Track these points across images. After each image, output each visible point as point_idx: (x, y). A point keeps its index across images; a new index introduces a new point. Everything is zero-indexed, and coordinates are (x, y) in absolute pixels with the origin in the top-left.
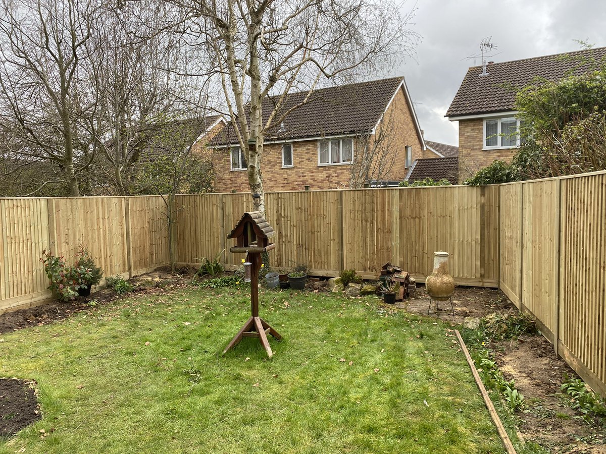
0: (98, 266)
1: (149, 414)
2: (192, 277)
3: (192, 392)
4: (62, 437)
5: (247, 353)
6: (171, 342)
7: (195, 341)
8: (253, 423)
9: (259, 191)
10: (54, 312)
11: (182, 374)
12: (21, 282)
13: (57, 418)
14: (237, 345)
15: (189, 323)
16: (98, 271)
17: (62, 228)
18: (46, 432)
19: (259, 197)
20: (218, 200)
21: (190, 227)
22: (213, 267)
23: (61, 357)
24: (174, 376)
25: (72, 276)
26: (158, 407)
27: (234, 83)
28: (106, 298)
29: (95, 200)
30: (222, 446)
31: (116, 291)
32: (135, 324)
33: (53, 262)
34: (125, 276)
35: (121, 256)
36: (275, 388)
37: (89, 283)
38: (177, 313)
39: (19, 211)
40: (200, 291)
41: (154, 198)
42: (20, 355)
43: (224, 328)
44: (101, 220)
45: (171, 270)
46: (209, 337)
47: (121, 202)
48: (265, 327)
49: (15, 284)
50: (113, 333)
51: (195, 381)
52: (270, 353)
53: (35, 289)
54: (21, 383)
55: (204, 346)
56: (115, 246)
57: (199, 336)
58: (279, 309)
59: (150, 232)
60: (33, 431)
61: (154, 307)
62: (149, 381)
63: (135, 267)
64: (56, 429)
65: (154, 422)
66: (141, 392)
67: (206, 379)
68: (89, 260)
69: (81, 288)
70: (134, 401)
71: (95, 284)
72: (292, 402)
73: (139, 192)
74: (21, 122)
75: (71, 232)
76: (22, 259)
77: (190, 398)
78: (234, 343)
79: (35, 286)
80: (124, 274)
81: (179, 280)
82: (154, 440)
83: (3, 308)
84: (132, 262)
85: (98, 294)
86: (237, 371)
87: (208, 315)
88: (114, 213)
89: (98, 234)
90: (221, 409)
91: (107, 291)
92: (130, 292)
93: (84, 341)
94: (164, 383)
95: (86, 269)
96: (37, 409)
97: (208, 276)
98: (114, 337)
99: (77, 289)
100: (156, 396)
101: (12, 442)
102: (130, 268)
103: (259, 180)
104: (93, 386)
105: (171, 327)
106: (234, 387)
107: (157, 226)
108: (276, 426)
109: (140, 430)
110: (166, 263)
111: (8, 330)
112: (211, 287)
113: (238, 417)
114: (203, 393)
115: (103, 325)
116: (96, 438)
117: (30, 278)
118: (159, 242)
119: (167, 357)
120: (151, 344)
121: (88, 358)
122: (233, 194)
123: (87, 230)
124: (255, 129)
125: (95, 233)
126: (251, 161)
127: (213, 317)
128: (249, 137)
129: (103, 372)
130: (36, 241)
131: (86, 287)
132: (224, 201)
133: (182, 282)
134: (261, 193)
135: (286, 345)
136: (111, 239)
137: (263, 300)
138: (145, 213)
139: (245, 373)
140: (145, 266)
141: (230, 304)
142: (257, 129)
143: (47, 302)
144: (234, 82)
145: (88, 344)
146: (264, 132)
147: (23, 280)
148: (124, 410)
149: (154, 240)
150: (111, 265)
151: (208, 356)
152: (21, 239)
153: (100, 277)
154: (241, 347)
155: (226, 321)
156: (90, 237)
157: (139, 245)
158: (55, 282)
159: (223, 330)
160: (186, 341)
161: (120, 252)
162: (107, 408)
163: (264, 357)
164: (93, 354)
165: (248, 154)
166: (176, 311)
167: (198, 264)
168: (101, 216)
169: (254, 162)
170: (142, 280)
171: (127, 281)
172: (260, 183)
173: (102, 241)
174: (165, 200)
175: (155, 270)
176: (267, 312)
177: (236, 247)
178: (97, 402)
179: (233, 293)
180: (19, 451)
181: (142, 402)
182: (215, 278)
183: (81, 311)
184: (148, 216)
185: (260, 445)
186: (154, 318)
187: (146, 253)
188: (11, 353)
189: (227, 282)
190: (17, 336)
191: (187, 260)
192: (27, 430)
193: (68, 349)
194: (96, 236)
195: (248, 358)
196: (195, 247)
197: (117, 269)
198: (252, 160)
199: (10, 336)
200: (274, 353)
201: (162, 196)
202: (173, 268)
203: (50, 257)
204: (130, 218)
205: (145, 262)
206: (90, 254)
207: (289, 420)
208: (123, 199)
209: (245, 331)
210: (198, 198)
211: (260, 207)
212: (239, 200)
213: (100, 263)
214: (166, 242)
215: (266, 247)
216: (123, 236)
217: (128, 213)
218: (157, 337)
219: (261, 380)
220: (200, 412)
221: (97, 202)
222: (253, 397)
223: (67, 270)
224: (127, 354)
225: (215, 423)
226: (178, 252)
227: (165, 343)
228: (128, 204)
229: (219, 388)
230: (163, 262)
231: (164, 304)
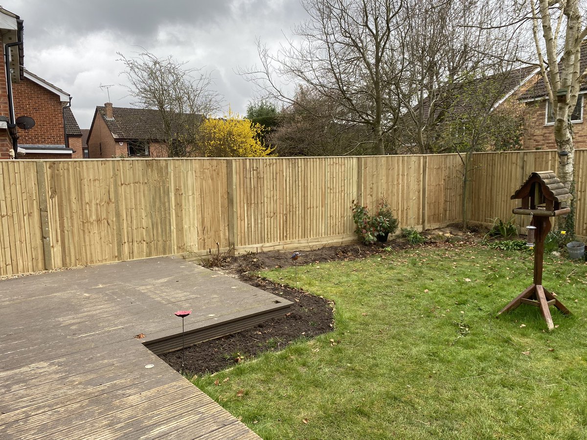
0: (395, 217)
1: (414, 351)
2: (483, 236)
3: (457, 342)
4: (345, 349)
5: (523, 320)
6: (448, 294)
7: (471, 297)
8: (513, 388)
9: (567, 148)
10: (357, 251)
11: (452, 324)
12: (336, 225)
13: (343, 334)
14: (513, 310)
15: (470, 280)
16: (395, 221)
17: (368, 182)
18: (335, 342)
19: (567, 155)
20: (518, 158)
21: (486, 186)
22: (506, 228)
23: (356, 288)
24: (443, 324)
25: (373, 223)
26: (423, 347)
27: (547, 29)
28: (399, 245)
29: (396, 158)
30: (474, 398)
31: (409, 241)
32: (420, 272)
33: (359, 211)
34: (419, 229)
35: (416, 209)
36: (548, 361)
37: (387, 231)
38: (459, 269)
39: (337, 167)
40: (488, 252)
41: (452, 157)
42: (328, 280)
43: (505, 290)
44: (401, 176)
45: (463, 227)
46: (487, 296)
47: (419, 160)
48: (549, 297)
49: (332, 225)
50: (400, 277)
51: (462, 334)
52: (551, 325)
53: (345, 231)
54: (325, 302)
55: (480, 304)
56: (411, 201)
57: (477, 294)
58: (577, 282)
59: (446, 189)
60: (326, 338)
61: (440, 260)
62: (420, 323)
63: (429, 222)
64: (342, 342)
65: (417, 358)
66: (411, 332)
67: (474, 334)
68: (388, 211)
69: (379, 234)
70: (405, 337)
71: (391, 232)
72: (564, 380)
73: (443, 150)
74: (343, 93)
75: (375, 186)
76: (337, 206)
77: (453, 347)
78: (511, 307)
79: (345, 228)
80: (418, 226)
81: (469, 238)
82: (413, 373)
83: (323, 243)
84: (426, 216)
85: (393, 241)
86: (508, 334)
87: (491, 275)
88: (412, 170)
89: (397, 189)
90: (482, 365)
91: (401, 240)
92: (421, 243)
93: (375, 279)
94: (433, 328)
95: (385, 218)
96: (332, 324)
97: (500, 237)
98: (399, 280)
99: (376, 235)
100: (424, 337)
101: (311, 342)
102: (423, 222)
103: (569, 135)
104: (374, 316)
105: (452, 281)
106: (501, 349)
107: (452, 183)
108: (538, 397)
109: (404, 361)
110: (459, 220)
111: (324, 260)
112: (500, 249)
113: (497, 377)
114: (467, 346)
115: (392, 268)
116: (368, 357)
117: (342, 222)
118: (454, 199)
119: (442, 307)
120: (430, 293)
121: (375, 293)
122: (536, 152)
123: (388, 185)
124: (568, 77)
125: (394, 188)
126: (559, 114)
127: (495, 279)
128: (559, 85)
129: (384, 307)
130: (348, 193)
131: (384, 234)
132: (525, 159)
133: (472, 240)
134: (569, 150)
135: (575, 322)
136: (408, 193)
137: (559, 270)
138: (442, 171)
139: (516, 339)
140: (439, 221)
141: (517, 269)
142: (570, 77)
143: (354, 243)
144: (546, 26)
145: (378, 282)
146: (581, 79)
147: (337, 223)
148: (395, 342)
149: (448, 197)
150: (407, 218)
151: (481, 313)
152: (337, 190)
153: (396, 227)
154: (518, 313)
155: (509, 285)
156: (390, 191)
157: (433, 201)
158: (360, 227)
159: (504, 293)
160: (462, 296)
161: (416, 206)
162: (382, 336)
163: (542, 327)
164: (380, 290)
165: (556, 106)
166: (459, 267)
167: (491, 224)
168: (401, 173)
169: (563, 116)
170: (434, 234)
171: (420, 233)
172: (570, 139)
173: (400, 195)
174: (462, 159)
175: (448, 226)
176: (561, 283)
177: (520, 208)
178: (375, 329)
179: (525, 258)
180: (315, 350)
181: (410, 340)
182: (507, 240)
183: (377, 254)
184: (444, 174)
185: (514, 409)
186: (438, 269)
187: (440, 208)
188: (322, 278)
189: (520, 246)
190: (329, 266)
191: (481, 219)
192: (322, 336)
193: (362, 283)
194: (395, 190)
195: (524, 325)
196: (489, 207)
197: (412, 221)
198: (561, 113)
199: (324, 265)
200: (556, 327)
201: (459, 154)
202: (465, 226)
203: (357, 206)
204: (427, 175)
205: (438, 217)
206: (389, 206)
207: (555, 396)
208: (422, 157)
209: (524, 297)
210: (497, 156)
211: (567, 166)
212: (543, 158)
213: (398, 214)
214: (460, 200)
215: (556, 211)
216: (419, 192)
217: (426, 170)
218: (436, 287)
219: (533, 350)
220: (460, 362)
221: (398, 160)
222: (519, 364)
223: (369, 218)
224: (407, 296)
225: (473, 376)
226: (472, 211)
227: (443, 294)
228: (426, 162)
229: (485, 345)
230: (456, 218)
231: (449, 258)
